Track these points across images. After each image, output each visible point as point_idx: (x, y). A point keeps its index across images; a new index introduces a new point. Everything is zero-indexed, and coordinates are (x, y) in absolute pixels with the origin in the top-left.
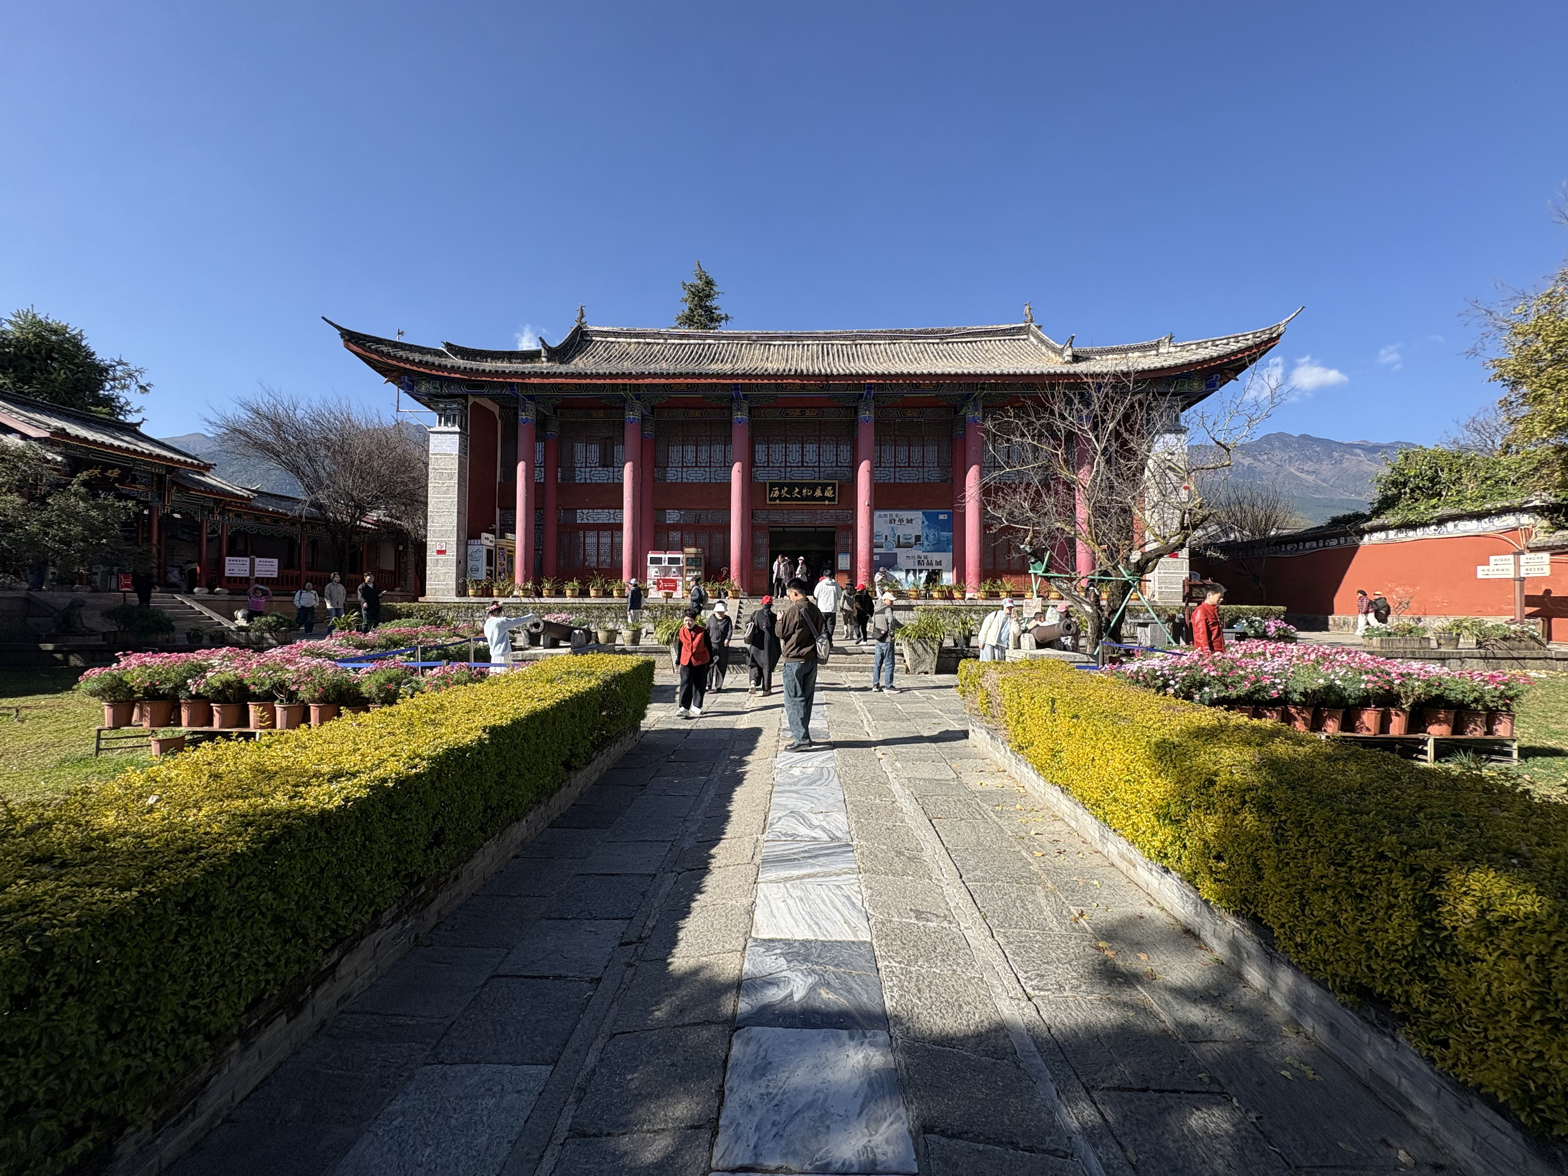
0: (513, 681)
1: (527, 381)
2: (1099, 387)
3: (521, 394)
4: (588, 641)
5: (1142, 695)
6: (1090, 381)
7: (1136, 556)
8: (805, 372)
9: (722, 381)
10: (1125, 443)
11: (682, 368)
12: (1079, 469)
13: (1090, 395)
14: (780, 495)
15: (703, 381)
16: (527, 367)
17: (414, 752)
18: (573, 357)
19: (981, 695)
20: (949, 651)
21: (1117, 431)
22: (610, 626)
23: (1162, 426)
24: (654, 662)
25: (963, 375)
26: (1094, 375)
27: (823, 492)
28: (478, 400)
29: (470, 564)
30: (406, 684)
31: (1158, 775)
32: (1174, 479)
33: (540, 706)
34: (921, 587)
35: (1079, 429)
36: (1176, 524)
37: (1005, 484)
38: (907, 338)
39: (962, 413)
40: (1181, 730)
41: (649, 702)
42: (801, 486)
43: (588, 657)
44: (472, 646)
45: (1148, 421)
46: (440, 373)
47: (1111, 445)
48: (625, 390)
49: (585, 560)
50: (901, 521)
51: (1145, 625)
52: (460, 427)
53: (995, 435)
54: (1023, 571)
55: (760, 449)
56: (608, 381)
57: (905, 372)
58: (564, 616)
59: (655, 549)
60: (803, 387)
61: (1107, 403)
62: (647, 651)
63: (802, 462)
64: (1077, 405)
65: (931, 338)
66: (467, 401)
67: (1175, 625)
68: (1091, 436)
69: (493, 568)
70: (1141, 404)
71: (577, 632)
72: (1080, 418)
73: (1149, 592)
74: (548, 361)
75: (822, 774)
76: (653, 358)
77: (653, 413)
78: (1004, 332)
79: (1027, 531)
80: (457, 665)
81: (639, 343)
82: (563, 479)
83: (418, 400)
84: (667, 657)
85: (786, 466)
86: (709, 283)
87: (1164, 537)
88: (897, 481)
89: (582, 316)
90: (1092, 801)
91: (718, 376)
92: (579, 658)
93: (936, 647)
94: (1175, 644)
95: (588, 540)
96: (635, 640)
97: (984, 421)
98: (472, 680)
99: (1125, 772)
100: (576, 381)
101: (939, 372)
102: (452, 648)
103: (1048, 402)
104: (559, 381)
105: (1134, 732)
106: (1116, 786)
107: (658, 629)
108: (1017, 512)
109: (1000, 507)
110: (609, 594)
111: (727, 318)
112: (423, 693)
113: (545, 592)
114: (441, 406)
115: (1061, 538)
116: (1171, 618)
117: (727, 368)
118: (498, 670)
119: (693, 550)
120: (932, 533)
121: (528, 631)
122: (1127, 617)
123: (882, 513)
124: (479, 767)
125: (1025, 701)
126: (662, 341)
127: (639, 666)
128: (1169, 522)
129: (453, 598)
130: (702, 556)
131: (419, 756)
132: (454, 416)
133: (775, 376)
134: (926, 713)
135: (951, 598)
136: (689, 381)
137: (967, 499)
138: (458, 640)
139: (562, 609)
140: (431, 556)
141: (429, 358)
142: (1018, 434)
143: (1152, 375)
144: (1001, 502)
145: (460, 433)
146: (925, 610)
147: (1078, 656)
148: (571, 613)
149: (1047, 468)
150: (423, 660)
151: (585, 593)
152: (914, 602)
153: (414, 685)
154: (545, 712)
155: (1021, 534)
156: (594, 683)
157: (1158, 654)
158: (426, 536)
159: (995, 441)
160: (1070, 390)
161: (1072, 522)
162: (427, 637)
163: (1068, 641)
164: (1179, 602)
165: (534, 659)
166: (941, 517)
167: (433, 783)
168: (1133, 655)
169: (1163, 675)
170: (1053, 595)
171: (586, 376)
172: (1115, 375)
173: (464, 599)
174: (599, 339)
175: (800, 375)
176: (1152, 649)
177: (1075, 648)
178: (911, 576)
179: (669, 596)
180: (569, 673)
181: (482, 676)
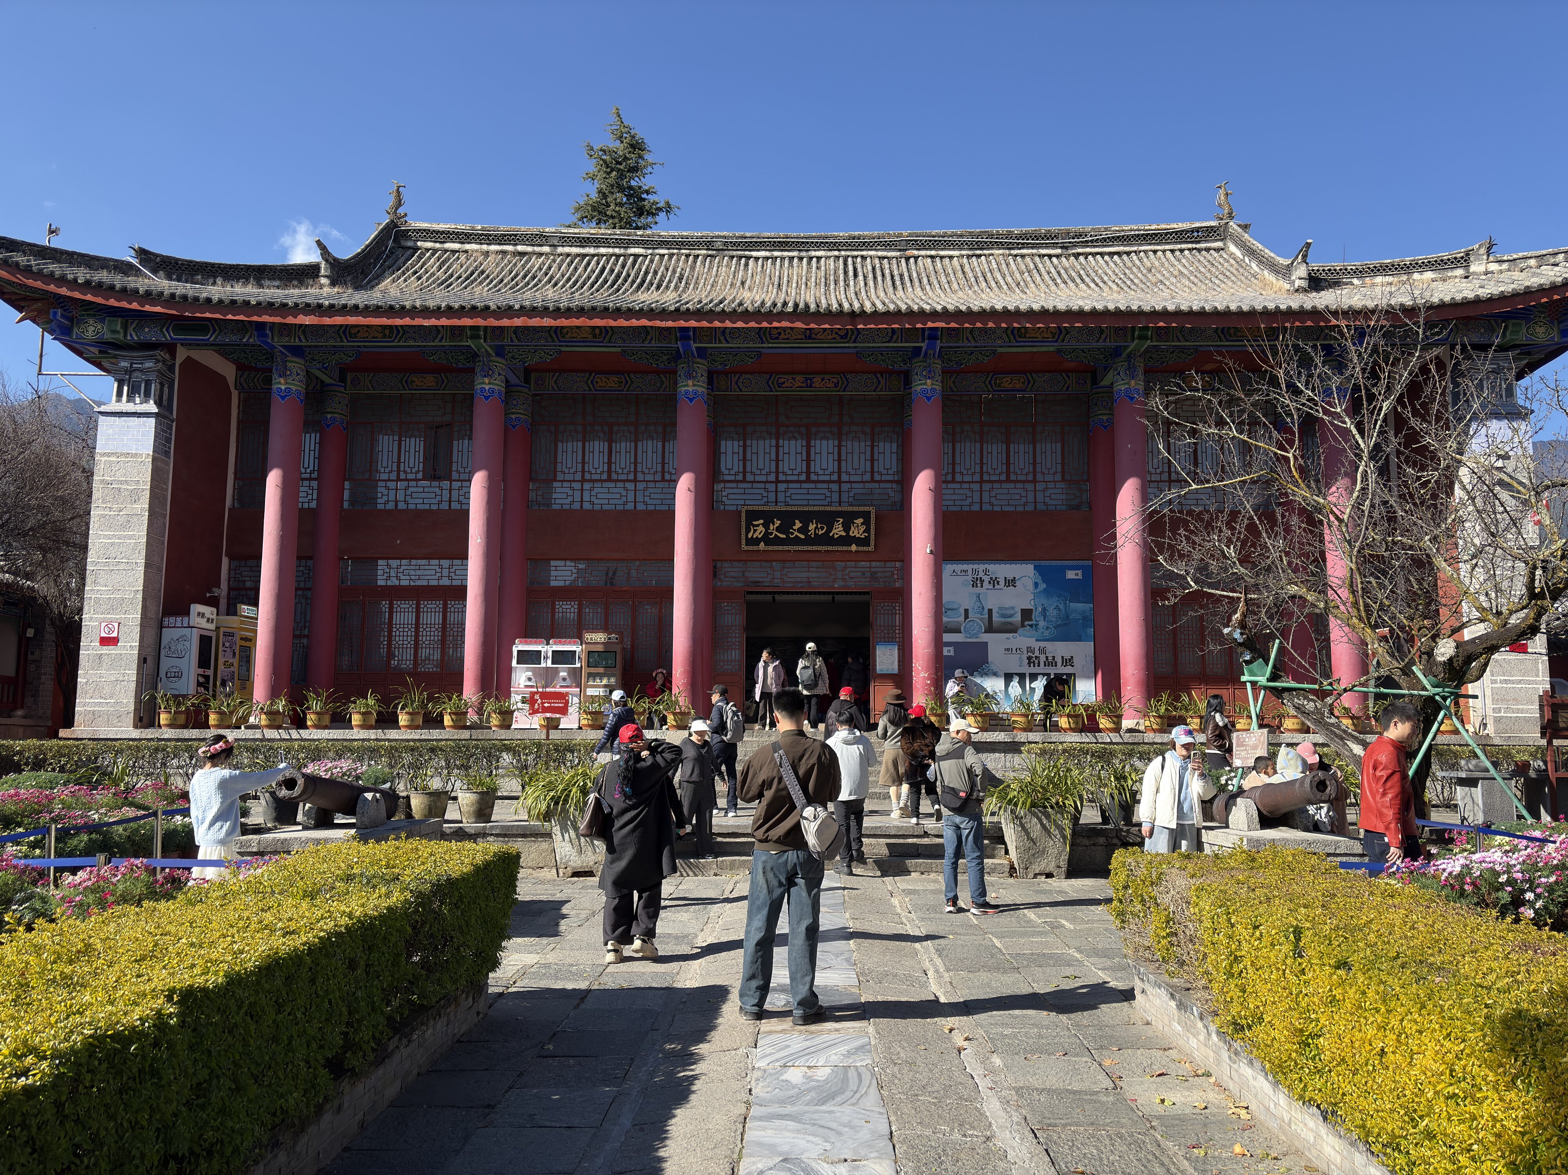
0: (235, 895)
1: (290, 320)
2: (1361, 334)
3: (278, 342)
4: (390, 814)
5: (1473, 920)
6: (1343, 323)
7: (1445, 650)
8: (813, 307)
9: (658, 323)
10: (1413, 437)
11: (582, 298)
12: (1328, 486)
13: (1345, 350)
14: (767, 534)
15: (622, 323)
16: (293, 294)
17: (25, 1042)
18: (379, 278)
19: (1155, 921)
20: (1091, 831)
21: (1398, 415)
22: (436, 784)
23: (1483, 406)
24: (518, 856)
25: (1106, 313)
26: (1351, 313)
27: (847, 529)
28: (197, 355)
29: (166, 664)
30: (21, 902)
31: (1511, 1085)
32: (1511, 503)
33: (284, 945)
34: (1035, 707)
35: (1326, 412)
36: (1519, 589)
37: (1190, 513)
38: (1000, 245)
39: (1105, 382)
40: (1551, 991)
41: (505, 934)
42: (806, 517)
43: (388, 847)
44: (160, 825)
45: (1456, 397)
46: (124, 304)
47: (1387, 441)
48: (475, 337)
49: (390, 655)
50: (994, 582)
51: (1471, 782)
52: (158, 403)
53: (1168, 423)
54: (1232, 678)
55: (730, 449)
56: (444, 322)
57: (999, 307)
58: (345, 764)
59: (529, 634)
60: (809, 335)
61: (1375, 363)
62: (507, 834)
63: (808, 473)
64: (1320, 368)
65: (1047, 246)
66: (173, 356)
67: (1528, 782)
68: (1349, 424)
69: (210, 673)
70: (1440, 365)
71: (369, 796)
72: (1328, 392)
73: (1474, 719)
74: (333, 284)
75: (845, 1080)
76: (531, 279)
77: (527, 380)
78: (1180, 236)
79: (1234, 601)
80: (124, 864)
81: (504, 253)
82: (352, 502)
83: (79, 353)
84: (544, 845)
85: (777, 481)
86: (636, 146)
87: (1499, 614)
88: (986, 507)
89: (399, 204)
90: (1384, 1138)
91: (650, 313)
92: (371, 848)
93: (1066, 823)
94: (1530, 820)
95: (397, 618)
96: (483, 811)
97: (1147, 395)
98: (154, 895)
99: (1446, 1077)
100: (384, 321)
101: (1062, 307)
102: (120, 829)
103: (1266, 361)
104: (352, 320)
105: (1460, 997)
106: (1431, 1107)
107: (529, 790)
108: (1214, 565)
109: (1181, 556)
110: (436, 722)
111: (668, 209)
112: (52, 921)
113: (311, 718)
114: (124, 364)
115: (1299, 615)
116: (1522, 769)
117: (668, 298)
118: (210, 873)
119: (600, 637)
120: (1053, 605)
121: (273, 794)
122: (1435, 767)
123: (959, 567)
124: (155, 1073)
125: (1242, 931)
126: (546, 249)
127: (487, 865)
128: (1505, 585)
129: (127, 730)
130: (618, 648)
131: (33, 1050)
132: (148, 383)
133: (758, 314)
134: (1051, 956)
135: (1092, 727)
136: (598, 322)
137: (1120, 541)
138: (130, 812)
139: (342, 750)
140: (89, 648)
141: (103, 276)
142: (1212, 421)
143: (1460, 313)
144: (1185, 546)
145: (157, 415)
146: (1043, 752)
147: (1342, 843)
148: (360, 759)
149: (1268, 483)
150: (59, 854)
151: (387, 720)
152: (1021, 737)
153: (38, 905)
154: (295, 958)
155: (1224, 607)
156: (397, 898)
157: (1499, 839)
158: (80, 611)
159: (1168, 434)
160: (1306, 339)
161: (1321, 585)
162: (70, 807)
163: (1322, 813)
164: (1534, 736)
165: (283, 849)
166: (1071, 575)
167: (59, 1106)
168: (1451, 840)
169: (1511, 882)
170: (1289, 723)
171: (403, 311)
172: (1390, 312)
173: (150, 733)
174: (429, 245)
175: (802, 313)
176: (1487, 829)
177: (1338, 827)
178: (1015, 685)
179: (552, 725)
180: (349, 878)
181: (176, 883)
